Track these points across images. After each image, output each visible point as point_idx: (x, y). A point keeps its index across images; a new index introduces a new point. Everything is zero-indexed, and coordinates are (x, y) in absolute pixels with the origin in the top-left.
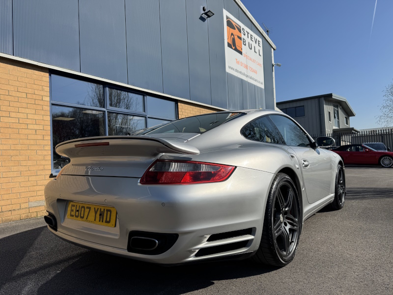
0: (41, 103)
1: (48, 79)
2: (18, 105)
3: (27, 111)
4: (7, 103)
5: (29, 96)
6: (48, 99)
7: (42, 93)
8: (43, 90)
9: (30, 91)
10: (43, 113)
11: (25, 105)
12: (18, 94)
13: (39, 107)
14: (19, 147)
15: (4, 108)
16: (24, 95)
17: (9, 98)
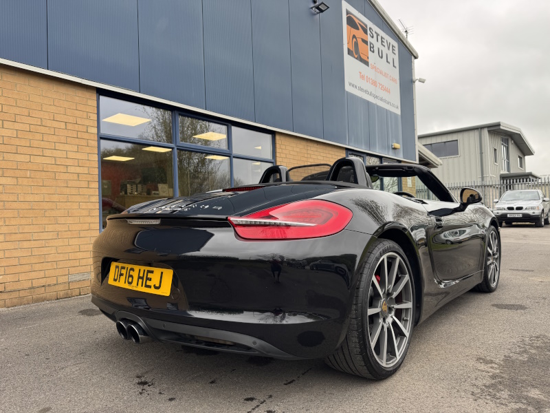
0: (86, 136)
1: (94, 103)
2: (55, 138)
3: (67, 147)
4: (39, 137)
5: (69, 127)
6: (95, 131)
7: (87, 122)
8: (88, 118)
9: (71, 120)
10: (88, 150)
11: (63, 139)
12: (55, 124)
13: (83, 143)
14: (55, 198)
15: (35, 144)
16: (63, 125)
17: (43, 130)
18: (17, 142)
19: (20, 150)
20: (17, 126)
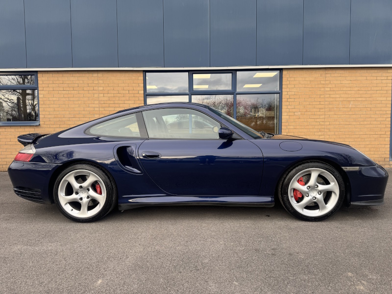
0: (138, 95)
1: (142, 78)
2: (124, 99)
3: (130, 102)
4: (117, 99)
5: (131, 92)
6: (142, 92)
7: (138, 89)
8: (139, 86)
9: (131, 88)
10: (139, 102)
11: (128, 98)
12: (124, 92)
13: (137, 99)
15: (116, 102)
16: (127, 92)
17: (119, 95)
18: (109, 102)
19: (111, 105)
20: (109, 95)
